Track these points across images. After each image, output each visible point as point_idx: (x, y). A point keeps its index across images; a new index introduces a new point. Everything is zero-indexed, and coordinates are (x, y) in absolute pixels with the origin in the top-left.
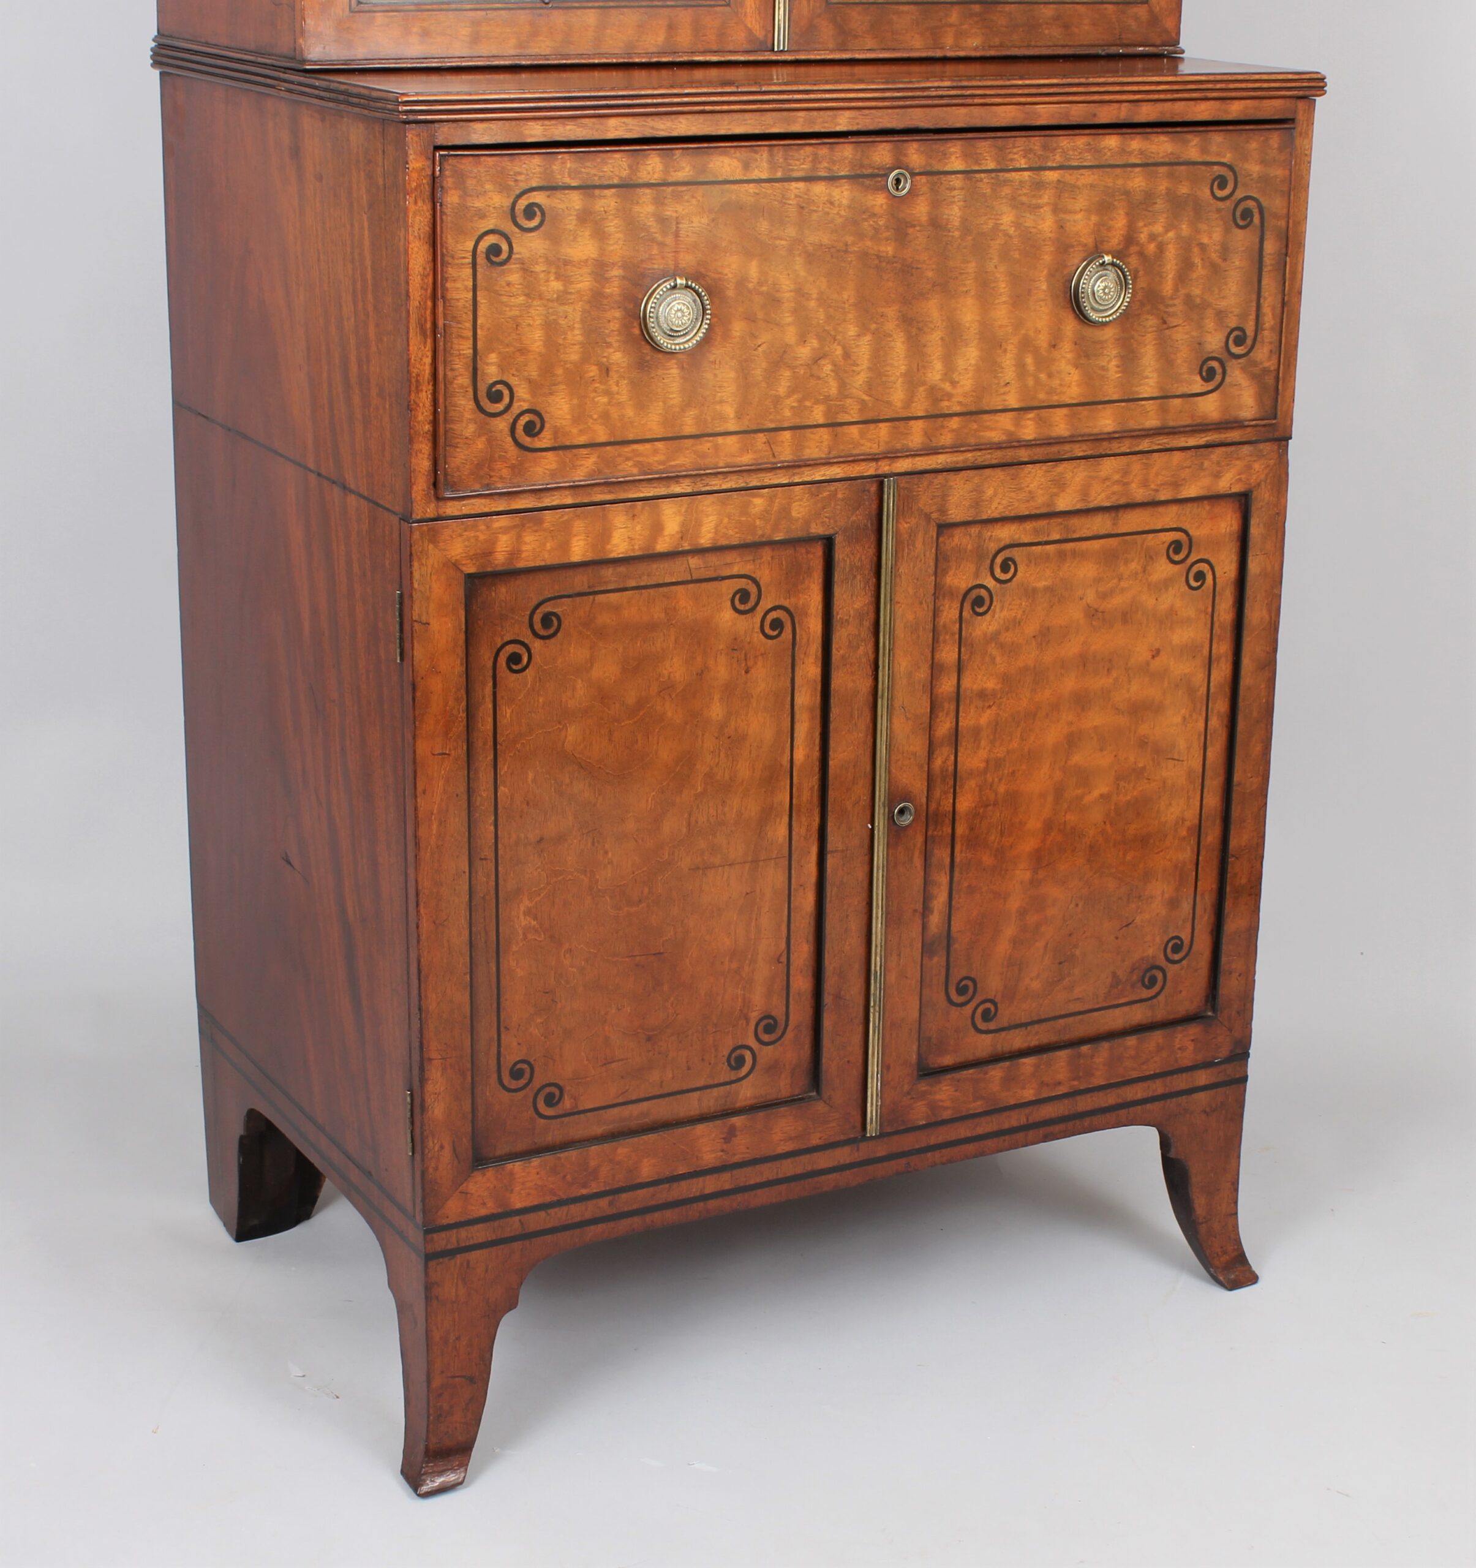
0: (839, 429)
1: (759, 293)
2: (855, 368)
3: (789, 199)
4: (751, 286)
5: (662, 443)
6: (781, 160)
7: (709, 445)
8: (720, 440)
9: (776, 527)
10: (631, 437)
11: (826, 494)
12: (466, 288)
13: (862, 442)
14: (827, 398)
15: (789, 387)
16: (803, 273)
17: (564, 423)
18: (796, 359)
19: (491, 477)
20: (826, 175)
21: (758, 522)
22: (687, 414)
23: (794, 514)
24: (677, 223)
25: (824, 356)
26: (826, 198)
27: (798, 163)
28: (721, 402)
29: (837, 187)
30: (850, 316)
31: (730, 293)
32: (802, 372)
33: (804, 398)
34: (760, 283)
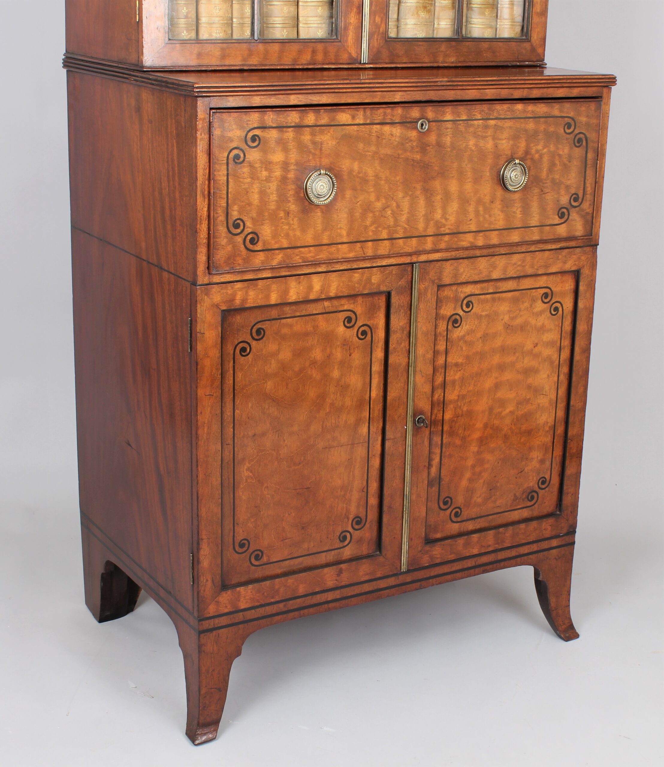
0: (394, 241)
1: (358, 177)
2: (402, 213)
3: (373, 133)
4: (354, 174)
5: (313, 247)
6: (369, 115)
7: (334, 248)
8: (340, 246)
9: (364, 288)
10: (299, 245)
11: (387, 272)
12: (224, 175)
13: (405, 247)
14: (389, 227)
15: (371, 221)
16: (378, 168)
17: (268, 238)
18: (375, 208)
19: (234, 264)
20: (390, 122)
21: (356, 285)
22: (325, 234)
23: (373, 281)
24: (321, 144)
25: (388, 207)
26: (390, 133)
27: (376, 116)
28: (341, 228)
29: (394, 127)
30: (400, 188)
31: (345, 177)
32: (377, 214)
33: (379, 227)
34: (359, 173)
